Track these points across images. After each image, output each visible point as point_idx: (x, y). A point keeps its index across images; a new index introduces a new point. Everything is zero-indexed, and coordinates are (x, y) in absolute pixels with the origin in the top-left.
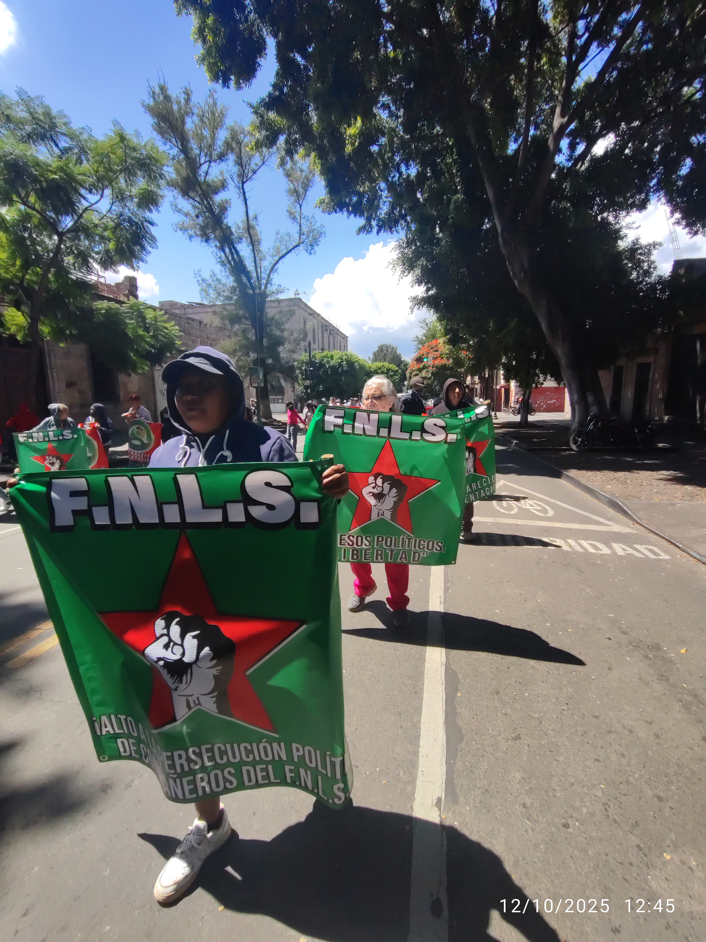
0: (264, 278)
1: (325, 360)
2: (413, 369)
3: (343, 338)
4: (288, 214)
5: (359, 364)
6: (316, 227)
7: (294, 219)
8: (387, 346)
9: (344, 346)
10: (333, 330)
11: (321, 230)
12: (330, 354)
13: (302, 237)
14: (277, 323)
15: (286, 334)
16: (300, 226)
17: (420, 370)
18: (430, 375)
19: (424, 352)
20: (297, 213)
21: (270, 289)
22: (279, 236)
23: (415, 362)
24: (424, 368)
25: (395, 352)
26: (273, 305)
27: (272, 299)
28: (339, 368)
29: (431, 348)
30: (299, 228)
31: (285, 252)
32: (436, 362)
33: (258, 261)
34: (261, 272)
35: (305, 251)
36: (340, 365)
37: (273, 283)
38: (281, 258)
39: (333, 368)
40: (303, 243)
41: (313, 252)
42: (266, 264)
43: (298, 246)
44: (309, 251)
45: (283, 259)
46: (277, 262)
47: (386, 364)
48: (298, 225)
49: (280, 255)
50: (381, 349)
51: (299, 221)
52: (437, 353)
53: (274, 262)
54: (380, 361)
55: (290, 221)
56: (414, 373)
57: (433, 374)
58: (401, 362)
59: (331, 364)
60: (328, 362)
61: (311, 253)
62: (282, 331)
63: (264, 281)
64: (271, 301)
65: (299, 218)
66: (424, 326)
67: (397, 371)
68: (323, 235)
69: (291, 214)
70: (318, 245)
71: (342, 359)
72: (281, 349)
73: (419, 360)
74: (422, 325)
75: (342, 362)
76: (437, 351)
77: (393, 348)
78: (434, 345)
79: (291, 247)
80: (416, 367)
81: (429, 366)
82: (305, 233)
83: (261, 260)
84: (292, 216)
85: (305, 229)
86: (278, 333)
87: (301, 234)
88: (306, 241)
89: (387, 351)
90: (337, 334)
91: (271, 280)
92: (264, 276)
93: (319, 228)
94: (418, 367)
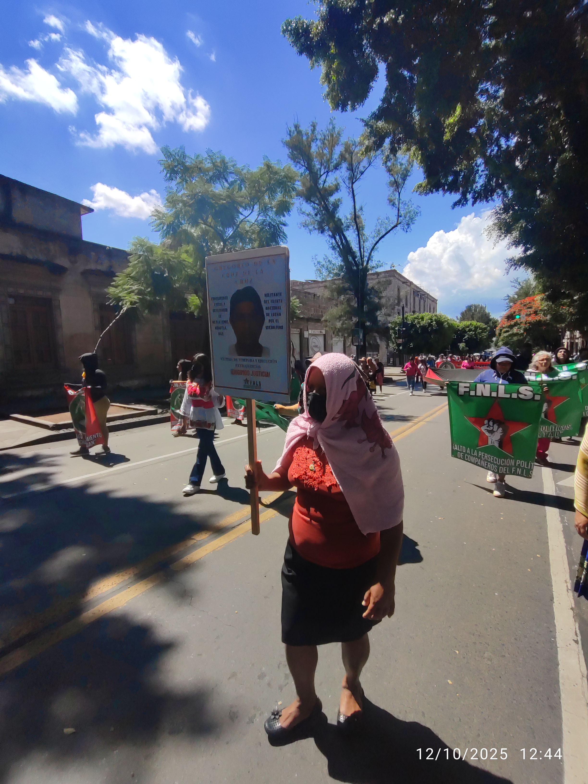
0: (366, 256)
1: (416, 321)
2: (504, 326)
3: (433, 301)
4: (388, 202)
5: (448, 323)
6: (412, 209)
7: (394, 205)
8: (476, 307)
9: (434, 308)
10: (423, 295)
11: (417, 211)
12: (421, 315)
13: (400, 218)
14: (376, 292)
15: (383, 301)
16: (399, 210)
17: (511, 327)
18: (522, 331)
19: (515, 309)
20: (397, 200)
21: (371, 264)
22: (380, 221)
23: (506, 320)
24: (516, 324)
25: (484, 311)
26: (373, 277)
27: (372, 272)
28: (428, 327)
29: (524, 305)
30: (397, 212)
31: (384, 233)
32: (530, 319)
33: (362, 243)
34: (364, 252)
35: (402, 230)
36: (430, 325)
37: (373, 259)
38: (380, 239)
39: (423, 328)
40: (400, 223)
41: (408, 230)
42: (368, 245)
43: (396, 226)
44: (405, 230)
45: (383, 239)
46: (377, 242)
47: (474, 323)
48: (397, 209)
49: (380, 236)
50: (469, 308)
51: (397, 206)
52: (530, 310)
53: (375, 243)
54: (468, 320)
55: (390, 207)
56: (505, 330)
57: (525, 330)
58: (490, 320)
59: (422, 325)
60: (419, 323)
61: (407, 231)
62: (380, 298)
63: (366, 259)
64: (372, 274)
65: (397, 203)
66: (516, 285)
67: (485, 329)
68: (419, 214)
69: (390, 201)
70: (413, 223)
71: (431, 319)
72: (378, 313)
73: (510, 317)
74: (513, 284)
75: (432, 322)
76: (531, 308)
77: (482, 308)
78: (528, 302)
79: (390, 228)
80: (507, 324)
81: (521, 323)
82: (403, 215)
83: (364, 242)
84: (392, 203)
85: (402, 212)
86: (377, 300)
87: (399, 216)
88: (404, 221)
89: (475, 310)
90: (428, 298)
91: (372, 257)
92: (366, 254)
93: (416, 210)
94: (509, 324)
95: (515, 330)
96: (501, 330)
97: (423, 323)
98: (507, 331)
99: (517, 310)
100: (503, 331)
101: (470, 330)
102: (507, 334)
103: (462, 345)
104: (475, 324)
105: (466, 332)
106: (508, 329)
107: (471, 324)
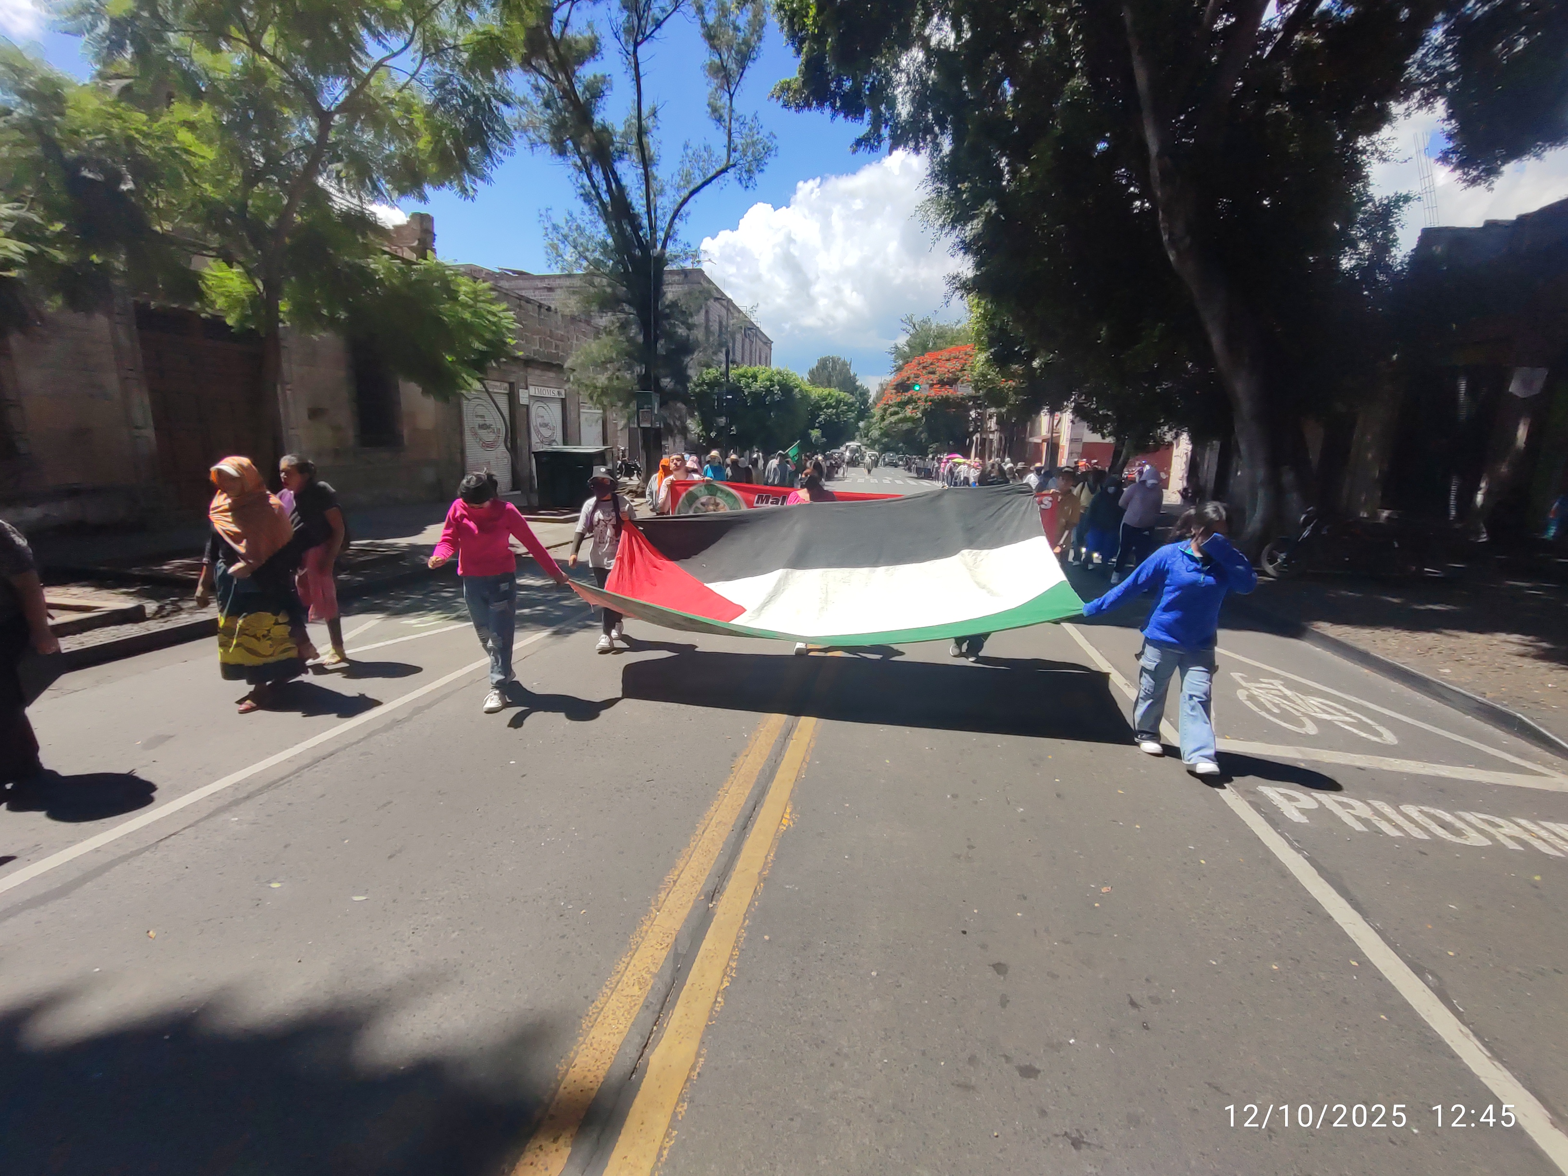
0: (662, 229)
1: (743, 382)
2: (890, 402)
3: (765, 343)
4: (709, 110)
5: (801, 391)
6: (760, 137)
7: (720, 119)
8: (834, 362)
9: (766, 358)
10: (750, 329)
11: (769, 144)
12: (751, 370)
13: (733, 154)
14: (683, 313)
15: (699, 334)
16: (730, 135)
17: (903, 405)
18: (920, 415)
19: (907, 372)
20: (726, 110)
21: (671, 249)
22: (690, 152)
23: (894, 391)
24: (910, 401)
25: (848, 370)
26: (676, 278)
27: (675, 267)
28: (765, 396)
29: (924, 368)
30: (727, 138)
31: (699, 182)
32: (932, 393)
33: (652, 197)
34: (656, 218)
35: (737, 183)
36: (769, 391)
37: (678, 237)
38: (692, 193)
39: (755, 395)
40: (734, 166)
41: (751, 184)
42: (665, 204)
43: (724, 171)
44: (744, 183)
45: (696, 196)
46: (685, 201)
47: (835, 392)
48: (727, 131)
49: (692, 187)
50: (823, 364)
51: (727, 124)
52: (932, 376)
53: (680, 200)
54: (822, 384)
55: (712, 124)
56: (892, 409)
57: (925, 412)
58: (857, 388)
59: (753, 389)
60: (748, 386)
61: (747, 187)
62: (690, 327)
63: (661, 235)
64: (672, 272)
65: (727, 119)
66: (909, 328)
67: (852, 404)
68: (773, 153)
69: (715, 110)
70: (762, 171)
71: (771, 381)
72: (687, 359)
73: (903, 387)
74: (905, 326)
75: (772, 386)
76: (933, 373)
77: (844, 364)
78: (929, 361)
79: (712, 173)
80: (896, 399)
81: (919, 399)
82: (740, 147)
83: (655, 196)
84: (717, 115)
85: (738, 140)
86: (682, 331)
87: (731, 149)
88: (741, 162)
89: (834, 368)
90: (756, 335)
91: (675, 233)
92: (662, 224)
93: (766, 140)
94: (898, 399)
95: (908, 411)
96: (885, 410)
97: (756, 386)
98: (896, 413)
99: (912, 376)
100: (888, 412)
101: (828, 406)
102: (896, 417)
103: (815, 433)
104: (837, 394)
105: (821, 409)
106: (896, 409)
107: (829, 394)
